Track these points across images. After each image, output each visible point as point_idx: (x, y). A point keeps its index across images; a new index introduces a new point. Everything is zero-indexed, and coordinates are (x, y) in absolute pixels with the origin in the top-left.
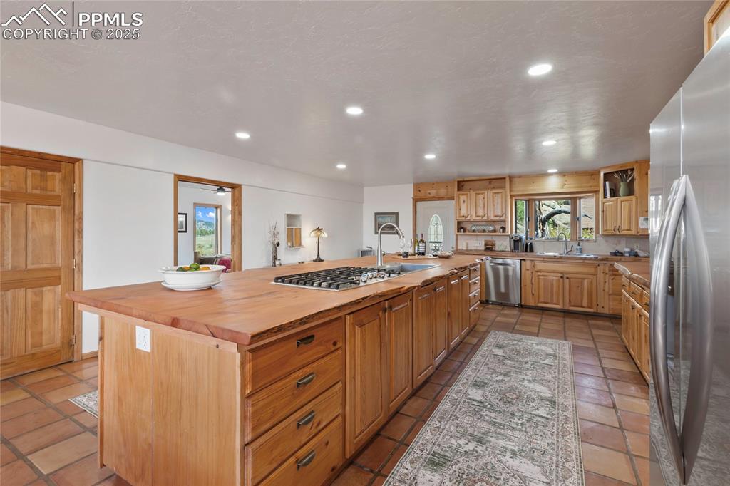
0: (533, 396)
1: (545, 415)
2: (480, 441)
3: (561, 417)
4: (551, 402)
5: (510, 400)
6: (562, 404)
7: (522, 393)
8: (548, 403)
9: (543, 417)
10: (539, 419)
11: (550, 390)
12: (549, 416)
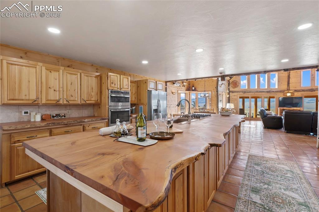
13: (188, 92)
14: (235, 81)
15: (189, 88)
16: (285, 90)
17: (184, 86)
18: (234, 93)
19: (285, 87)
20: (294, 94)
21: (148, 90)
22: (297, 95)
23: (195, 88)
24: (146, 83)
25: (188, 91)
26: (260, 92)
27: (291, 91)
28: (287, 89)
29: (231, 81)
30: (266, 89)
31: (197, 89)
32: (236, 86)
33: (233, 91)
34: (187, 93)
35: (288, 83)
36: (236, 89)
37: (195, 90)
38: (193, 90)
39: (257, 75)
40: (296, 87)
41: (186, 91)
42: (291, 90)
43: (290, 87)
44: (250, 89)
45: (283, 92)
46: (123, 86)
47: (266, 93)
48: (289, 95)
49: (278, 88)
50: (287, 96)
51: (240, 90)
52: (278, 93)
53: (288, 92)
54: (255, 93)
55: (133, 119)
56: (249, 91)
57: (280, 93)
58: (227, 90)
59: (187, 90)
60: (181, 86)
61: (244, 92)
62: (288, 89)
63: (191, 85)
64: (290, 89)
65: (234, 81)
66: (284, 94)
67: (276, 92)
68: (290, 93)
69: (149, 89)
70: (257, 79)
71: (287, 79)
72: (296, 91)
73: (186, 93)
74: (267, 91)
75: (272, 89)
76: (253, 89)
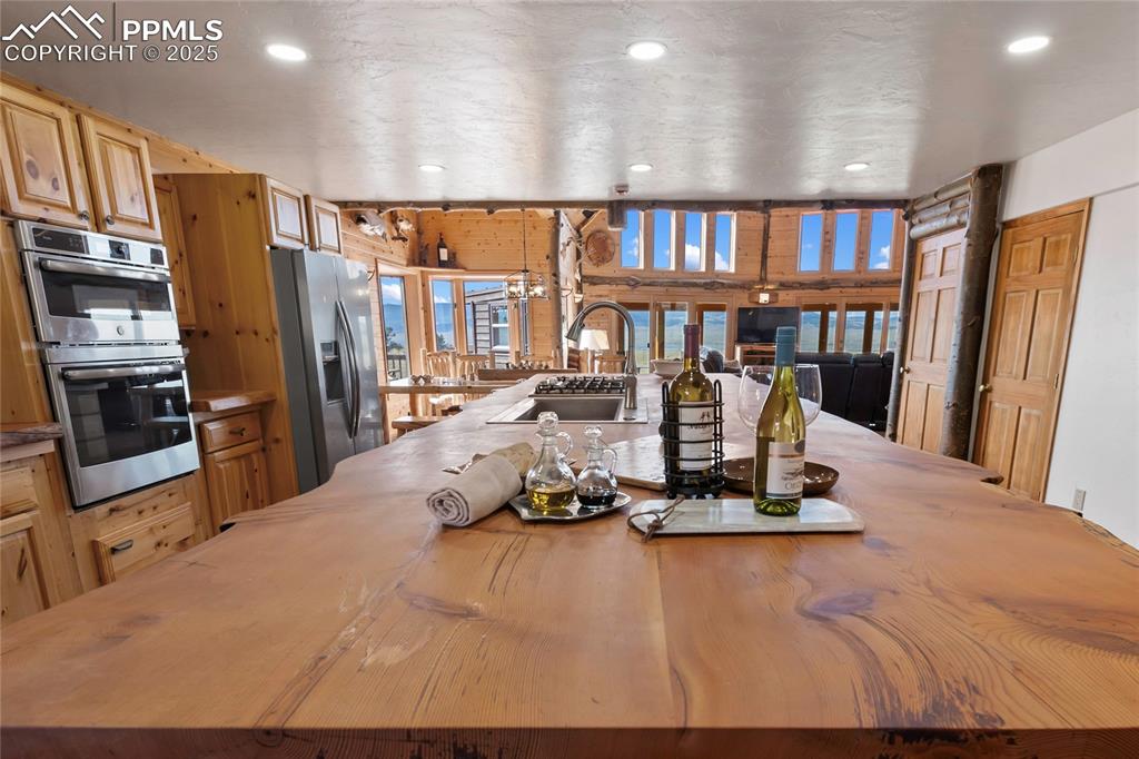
13: (414, 271)
14: (602, 235)
15: (420, 253)
16: (754, 282)
17: (404, 240)
18: (597, 287)
19: (754, 270)
20: (777, 295)
21: (273, 248)
22: (787, 299)
23: (452, 255)
24: (253, 196)
25: (420, 265)
26: (686, 285)
27: (769, 287)
28: (758, 278)
29: (589, 232)
30: (700, 273)
31: (461, 259)
32: (607, 255)
33: (593, 277)
34: (415, 276)
35: (764, 257)
36: (605, 270)
37: (452, 263)
38: (442, 264)
39: (677, 214)
40: (783, 273)
41: (407, 265)
42: (772, 283)
43: (769, 270)
44: (652, 271)
45: (749, 289)
46: (114, 208)
47: (702, 290)
48: (764, 298)
49: (736, 274)
50: (758, 303)
51: (618, 274)
52: (736, 291)
53: (762, 290)
54: (671, 289)
55: (211, 427)
56: (648, 281)
57: (741, 291)
58: (575, 271)
59: (412, 262)
60: (388, 236)
61: (633, 282)
62: (761, 279)
63: (430, 237)
64: (770, 277)
65: (599, 231)
66: (750, 296)
67: (731, 286)
68: (767, 291)
69: (277, 241)
70: (677, 232)
71: (761, 239)
72: (784, 286)
73: (409, 276)
74: (706, 284)
75: (718, 275)
76: (663, 272)
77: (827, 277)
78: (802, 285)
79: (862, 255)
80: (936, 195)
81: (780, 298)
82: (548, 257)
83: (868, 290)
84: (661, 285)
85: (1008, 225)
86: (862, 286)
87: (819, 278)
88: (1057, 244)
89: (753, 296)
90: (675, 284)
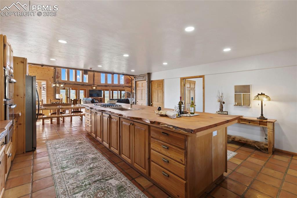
0: (72, 166)
1: (63, 162)
2: (76, 149)
3: (58, 164)
4: (63, 168)
5: (79, 160)
6: (58, 169)
7: (77, 165)
8: (64, 166)
9: (64, 161)
10: (65, 159)
11: (66, 173)
12: (62, 162)
16: (92, 85)
19: (92, 82)
22: (99, 88)
26: (77, 85)
30: (80, 82)
35: (94, 80)
40: (98, 83)
43: (95, 82)
44: (69, 81)
48: (94, 88)
49: (88, 83)
51: (61, 81)
53: (94, 86)
56: (68, 83)
57: (89, 86)
64: (95, 84)
67: (87, 85)
68: (95, 87)
70: (75, 74)
72: (98, 86)
74: (82, 85)
75: (84, 83)
76: (72, 82)
77: (106, 84)
78: (102, 86)
79: (113, 81)
80: (140, 75)
81: (98, 88)
82: (53, 77)
83: (114, 87)
84: (72, 84)
85: (152, 81)
86: (113, 86)
87: (105, 85)
88: (160, 84)
89: (92, 87)
90: (75, 84)
